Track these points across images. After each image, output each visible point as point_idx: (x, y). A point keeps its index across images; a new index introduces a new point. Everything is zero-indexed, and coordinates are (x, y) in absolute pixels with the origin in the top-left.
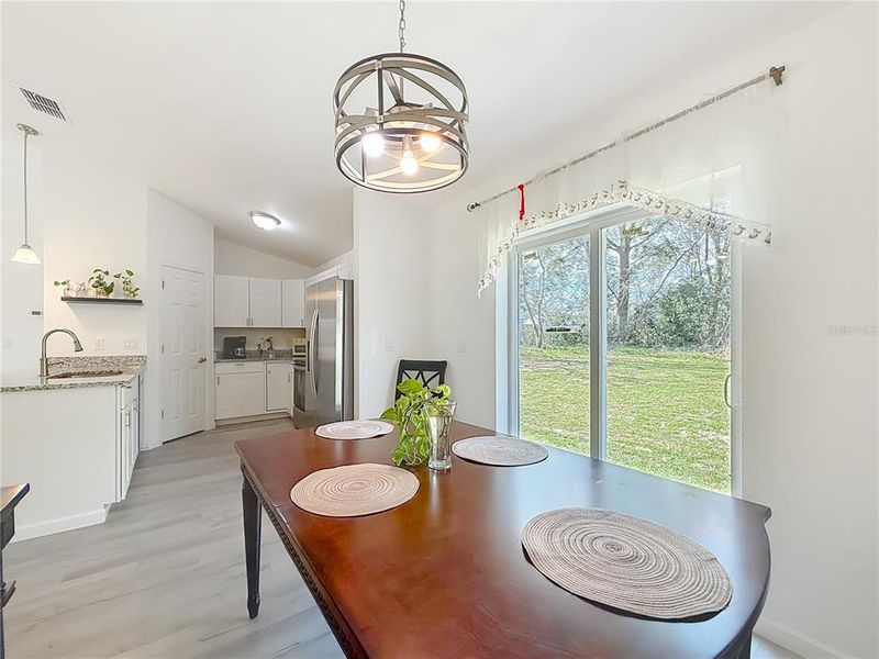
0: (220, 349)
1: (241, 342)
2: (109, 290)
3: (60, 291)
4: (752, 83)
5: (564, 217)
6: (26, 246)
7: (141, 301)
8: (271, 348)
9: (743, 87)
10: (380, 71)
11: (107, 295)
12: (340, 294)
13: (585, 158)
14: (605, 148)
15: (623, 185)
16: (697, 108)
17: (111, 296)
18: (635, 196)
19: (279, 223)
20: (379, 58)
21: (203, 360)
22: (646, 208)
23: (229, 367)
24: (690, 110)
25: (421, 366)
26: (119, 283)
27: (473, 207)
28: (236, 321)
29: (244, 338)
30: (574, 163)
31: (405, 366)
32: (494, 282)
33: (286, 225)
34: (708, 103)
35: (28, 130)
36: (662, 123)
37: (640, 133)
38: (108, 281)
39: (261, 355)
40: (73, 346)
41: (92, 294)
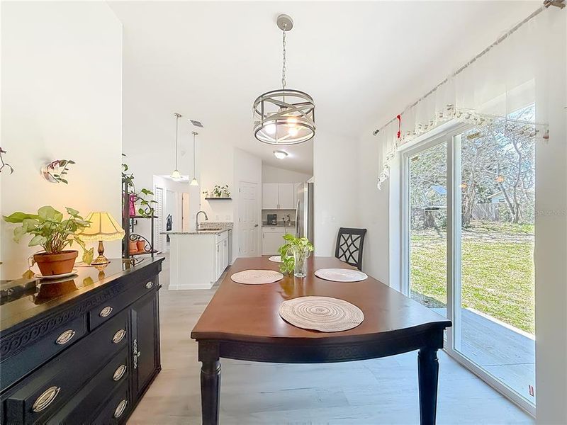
0: (266, 220)
1: (275, 217)
2: (219, 195)
3: (204, 196)
4: (532, 16)
5: (421, 134)
6: (194, 179)
7: (230, 199)
8: (289, 220)
9: (526, 20)
10: (262, 102)
11: (220, 197)
12: (306, 189)
13: (431, 92)
14: (441, 84)
15: (450, 108)
16: (496, 43)
17: (221, 197)
18: (458, 114)
19: (287, 154)
20: (262, 96)
21: (256, 226)
22: (466, 121)
23: (268, 229)
24: (492, 46)
25: (351, 232)
26: (223, 190)
27: (376, 133)
28: (272, 206)
29: (276, 215)
30: (425, 97)
31: (342, 231)
32: (388, 179)
33: (290, 155)
34: (503, 38)
35: (195, 134)
36: (474, 60)
37: (461, 70)
38: (219, 190)
39: (285, 224)
40: (205, 218)
41: (215, 196)
